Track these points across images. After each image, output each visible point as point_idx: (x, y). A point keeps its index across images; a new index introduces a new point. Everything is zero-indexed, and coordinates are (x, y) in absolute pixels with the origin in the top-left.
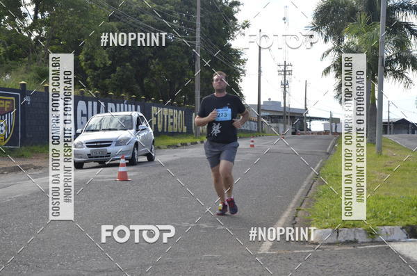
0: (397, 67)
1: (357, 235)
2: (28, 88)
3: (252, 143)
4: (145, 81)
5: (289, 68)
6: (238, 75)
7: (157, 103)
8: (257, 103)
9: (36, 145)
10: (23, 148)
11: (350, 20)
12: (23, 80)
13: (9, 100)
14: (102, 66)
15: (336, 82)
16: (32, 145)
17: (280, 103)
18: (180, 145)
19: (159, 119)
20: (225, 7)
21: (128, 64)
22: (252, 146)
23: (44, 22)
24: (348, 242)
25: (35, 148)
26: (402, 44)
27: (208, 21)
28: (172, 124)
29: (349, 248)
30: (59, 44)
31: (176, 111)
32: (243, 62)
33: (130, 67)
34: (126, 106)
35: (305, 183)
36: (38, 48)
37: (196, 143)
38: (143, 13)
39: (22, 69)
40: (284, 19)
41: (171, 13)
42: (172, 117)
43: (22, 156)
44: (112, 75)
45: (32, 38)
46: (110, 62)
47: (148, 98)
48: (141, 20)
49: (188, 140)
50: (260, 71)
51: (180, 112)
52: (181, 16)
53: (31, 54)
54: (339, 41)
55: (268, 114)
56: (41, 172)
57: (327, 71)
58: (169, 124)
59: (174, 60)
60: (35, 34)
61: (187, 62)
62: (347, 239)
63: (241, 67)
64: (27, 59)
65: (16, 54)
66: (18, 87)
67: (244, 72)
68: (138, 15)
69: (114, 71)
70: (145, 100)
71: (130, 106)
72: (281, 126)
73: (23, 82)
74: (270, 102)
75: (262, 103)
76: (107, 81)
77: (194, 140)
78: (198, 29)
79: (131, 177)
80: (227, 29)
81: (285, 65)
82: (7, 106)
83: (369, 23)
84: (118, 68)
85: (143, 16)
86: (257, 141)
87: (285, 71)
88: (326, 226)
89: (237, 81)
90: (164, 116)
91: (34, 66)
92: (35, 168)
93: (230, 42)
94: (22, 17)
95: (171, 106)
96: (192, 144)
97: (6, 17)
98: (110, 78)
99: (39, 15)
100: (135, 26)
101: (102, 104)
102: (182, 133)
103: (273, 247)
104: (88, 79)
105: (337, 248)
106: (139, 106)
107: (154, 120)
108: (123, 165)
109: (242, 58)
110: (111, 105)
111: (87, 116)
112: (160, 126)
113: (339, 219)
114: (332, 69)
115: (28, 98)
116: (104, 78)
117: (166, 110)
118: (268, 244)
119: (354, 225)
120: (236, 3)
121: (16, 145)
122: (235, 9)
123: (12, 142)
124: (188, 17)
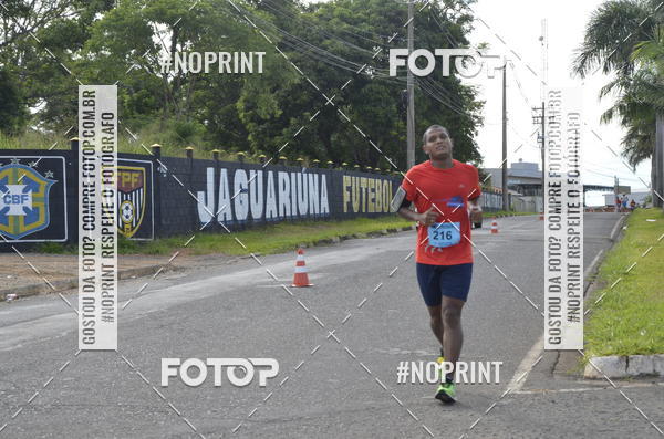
1: (658, 364)
2: (164, 153)
3: (494, 227)
4: (332, 139)
6: (472, 125)
7: (350, 170)
8: (500, 167)
9: (177, 235)
10: (158, 240)
11: (643, 38)
12: (157, 141)
13: (137, 171)
14: (268, 117)
15: (625, 131)
16: (169, 237)
17: (537, 165)
18: (385, 232)
19: (354, 194)
20: (450, 24)
22: (495, 231)
24: (643, 376)
27: (425, 46)
28: (373, 200)
29: (645, 385)
30: (206, 87)
31: (379, 182)
32: (479, 105)
34: (305, 175)
36: (177, 94)
37: (410, 228)
38: (328, 38)
39: (155, 125)
40: (541, 39)
41: (370, 36)
42: (373, 190)
43: (156, 253)
44: (285, 130)
45: (170, 79)
46: (280, 112)
47: (338, 163)
48: (325, 48)
49: (398, 224)
50: (504, 118)
51: (386, 182)
52: (385, 39)
53: (167, 104)
54: (627, 70)
55: (519, 182)
56: (183, 275)
57: (608, 115)
58: (369, 200)
59: (375, 106)
60: (173, 74)
61: (394, 107)
62: (641, 371)
63: (478, 114)
64: (161, 111)
65: (146, 104)
66: (150, 152)
67: (480, 121)
68: (321, 40)
69: (287, 124)
70: (334, 166)
71: (310, 175)
72: (539, 200)
73: (156, 145)
74: (521, 165)
75: (509, 166)
76: (278, 139)
77: (407, 224)
79: (313, 281)
81: (543, 108)
82: (134, 181)
84: (293, 121)
85: (327, 42)
86: (503, 224)
87: (544, 118)
88: (609, 352)
89: (471, 134)
90: (361, 189)
91: (171, 121)
92: (175, 269)
93: (458, 76)
94: (156, 50)
95: (373, 174)
96: (405, 229)
97: (133, 51)
98: (281, 134)
99: (178, 46)
100: (316, 57)
101: (271, 174)
102: (389, 214)
103: (528, 384)
104: (250, 138)
105: (626, 385)
106: (324, 177)
107: (346, 195)
108: (301, 264)
109: (477, 99)
110: (283, 175)
111: (248, 191)
112: (355, 205)
113: (629, 341)
114: (617, 112)
115: (164, 168)
116: (272, 136)
117: (364, 180)
118: (520, 378)
119: (652, 351)
120: (467, 18)
121: (148, 236)
122: (466, 26)
123: (144, 230)
124: (395, 42)
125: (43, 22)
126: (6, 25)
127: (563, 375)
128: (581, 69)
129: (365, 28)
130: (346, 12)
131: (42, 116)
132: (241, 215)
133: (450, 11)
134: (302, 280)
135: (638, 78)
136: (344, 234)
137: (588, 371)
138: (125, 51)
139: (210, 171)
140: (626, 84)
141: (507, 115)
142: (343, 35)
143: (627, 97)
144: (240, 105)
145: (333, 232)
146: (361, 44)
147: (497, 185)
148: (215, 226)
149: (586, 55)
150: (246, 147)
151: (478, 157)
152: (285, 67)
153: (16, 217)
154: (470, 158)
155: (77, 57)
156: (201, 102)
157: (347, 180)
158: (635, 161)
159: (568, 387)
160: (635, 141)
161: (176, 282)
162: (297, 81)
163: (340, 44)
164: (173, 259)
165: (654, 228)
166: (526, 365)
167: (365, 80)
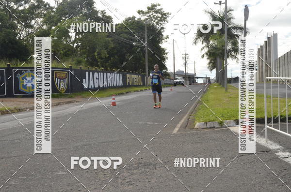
0: (233, 53)
1: (215, 124)
2: (73, 68)
5: (187, 56)
6: (164, 59)
7: (129, 73)
8: (173, 72)
10: (72, 93)
12: (71, 64)
13: (65, 73)
14: (104, 57)
15: (208, 61)
17: (183, 71)
18: (139, 91)
19: (130, 80)
20: (158, 30)
21: (116, 56)
22: (171, 90)
23: (79, 39)
24: (211, 128)
25: (76, 93)
26: (235, 43)
28: (136, 82)
29: (211, 130)
31: (137, 76)
32: (167, 54)
33: (117, 58)
34: (115, 74)
35: (194, 105)
36: (77, 51)
37: (146, 90)
38: (122, 34)
39: (70, 60)
42: (136, 79)
43: (71, 97)
44: (109, 61)
45: (75, 46)
46: (108, 56)
47: (125, 71)
48: (121, 37)
49: (143, 88)
50: (174, 57)
51: (139, 76)
52: (139, 34)
53: (74, 54)
56: (79, 103)
57: (203, 56)
60: (75, 45)
61: (142, 54)
62: (210, 126)
63: (166, 56)
64: (72, 56)
65: (68, 54)
66: (69, 67)
67: (167, 58)
68: (119, 34)
69: (110, 59)
70: (124, 71)
71: (117, 74)
74: (179, 71)
75: (176, 72)
76: (107, 64)
78: (146, 40)
79: (117, 104)
80: (159, 40)
81: (185, 55)
83: (220, 35)
84: (112, 58)
85: (122, 35)
86: (174, 88)
87: (186, 57)
88: (201, 121)
89: (164, 62)
90: (132, 78)
91: (75, 59)
92: (77, 102)
93: (160, 45)
94: (70, 37)
95: (136, 74)
97: (64, 38)
99: (77, 37)
100: (118, 39)
101: (105, 74)
102: (140, 86)
103: (179, 131)
104: (99, 63)
105: (206, 130)
106: (121, 75)
107: (128, 80)
108: (114, 99)
109: (166, 52)
110: (109, 74)
111: (98, 79)
112: (131, 83)
113: (207, 118)
114: (205, 55)
116: (106, 63)
117: (133, 75)
118: (176, 129)
119: (213, 121)
120: (162, 28)
121: (69, 92)
122: (162, 30)
123: (67, 91)
124: (142, 35)
125: (37, 30)
126: (26, 31)
127: (189, 128)
128: (195, 43)
132: (96, 86)
133: (158, 26)
134: (114, 104)
135: (211, 45)
136: (127, 91)
137: (196, 127)
138: (61, 38)
139: (87, 73)
140: (208, 47)
141: (175, 57)
142: (126, 33)
143: (209, 51)
144: (96, 54)
145: (124, 91)
147: (172, 77)
148: (88, 89)
149: (197, 39)
150: (98, 66)
151: (166, 69)
152: (109, 42)
153: (29, 87)
154: (164, 69)
156: (84, 53)
157: (128, 75)
158: (211, 70)
159: (189, 131)
160: (211, 64)
161: (77, 105)
162: (113, 46)
163: (125, 35)
164: (77, 100)
165: (216, 88)
166: (179, 126)
167: (133, 46)
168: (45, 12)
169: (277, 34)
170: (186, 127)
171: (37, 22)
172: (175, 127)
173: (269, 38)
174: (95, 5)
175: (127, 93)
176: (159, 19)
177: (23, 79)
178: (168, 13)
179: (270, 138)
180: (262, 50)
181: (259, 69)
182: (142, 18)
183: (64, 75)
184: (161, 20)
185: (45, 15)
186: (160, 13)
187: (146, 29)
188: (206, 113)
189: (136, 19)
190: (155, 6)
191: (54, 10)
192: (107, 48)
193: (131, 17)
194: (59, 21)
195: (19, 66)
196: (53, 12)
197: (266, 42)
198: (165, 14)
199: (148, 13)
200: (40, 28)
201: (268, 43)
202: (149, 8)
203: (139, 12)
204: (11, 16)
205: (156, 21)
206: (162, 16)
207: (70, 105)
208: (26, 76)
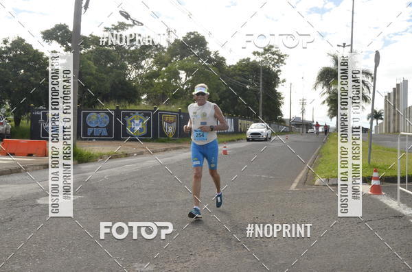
2: (182, 111)
3: (286, 137)
4: (236, 108)
5: (305, 101)
6: (280, 105)
7: (241, 118)
8: (289, 118)
10: (180, 139)
12: (180, 107)
13: (174, 117)
15: (328, 108)
17: (300, 118)
19: (242, 126)
20: (274, 72)
23: (189, 81)
24: (333, 185)
25: (185, 139)
27: (265, 79)
29: (333, 187)
31: (250, 122)
32: (283, 98)
39: (179, 102)
42: (248, 125)
43: (179, 143)
45: (184, 89)
47: (237, 115)
52: (253, 77)
54: (329, 89)
55: (295, 123)
57: (324, 102)
58: (247, 128)
60: (186, 86)
61: (255, 98)
62: (332, 183)
63: (282, 101)
66: (178, 111)
67: (283, 103)
70: (236, 117)
71: (228, 119)
72: (301, 129)
73: (180, 109)
74: (296, 118)
75: (292, 118)
78: (261, 83)
79: (228, 153)
80: (275, 83)
81: (303, 100)
84: (223, 102)
85: (235, 77)
87: (303, 103)
88: (323, 177)
89: (280, 107)
90: (244, 124)
91: (184, 101)
92: (185, 148)
93: (276, 89)
94: (180, 79)
95: (248, 119)
97: (173, 80)
99: (188, 78)
103: (297, 187)
106: (232, 120)
107: (240, 126)
108: (225, 147)
109: (282, 96)
113: (329, 174)
115: (182, 116)
117: (245, 121)
118: (294, 185)
119: (336, 177)
120: (279, 71)
121: (177, 137)
122: (279, 73)
123: (175, 135)
124: (256, 77)
125: (147, 71)
126: (136, 72)
127: (308, 184)
128: (315, 88)
129: (247, 73)
130: (241, 68)
131: (145, 99)
133: (274, 68)
134: (224, 153)
135: (333, 91)
136: (238, 138)
137: (316, 183)
138: (171, 79)
140: (329, 93)
142: (239, 75)
143: (330, 97)
145: (235, 137)
146: (245, 78)
147: (288, 124)
149: (317, 83)
151: (282, 115)
153: (137, 130)
154: (279, 115)
155: (156, 81)
157: (240, 121)
158: (331, 118)
159: (309, 188)
160: (331, 111)
161: (185, 152)
163: (239, 78)
164: (184, 146)
166: (297, 181)
167: (247, 89)
168: (156, 52)
169: (407, 81)
170: (305, 182)
171: (147, 63)
172: (292, 182)
173: (398, 85)
174: (208, 46)
175: (238, 140)
176: (275, 61)
177: (131, 121)
178: (286, 55)
179: (402, 201)
180: (389, 98)
181: (386, 118)
182: (258, 60)
183: (172, 119)
184: (277, 62)
185: (156, 55)
186: (277, 55)
187: (261, 71)
188: (327, 168)
189: (251, 60)
190: (272, 47)
191: (166, 50)
192: (218, 91)
193: (246, 58)
194: (170, 62)
195: (128, 108)
196: (165, 52)
197: (394, 89)
198: (282, 56)
199: (264, 54)
200: (150, 68)
201: (396, 91)
202: (265, 50)
203: (254, 53)
204: (122, 57)
205: (273, 63)
206: (279, 58)
207: (178, 151)
208: (134, 119)
